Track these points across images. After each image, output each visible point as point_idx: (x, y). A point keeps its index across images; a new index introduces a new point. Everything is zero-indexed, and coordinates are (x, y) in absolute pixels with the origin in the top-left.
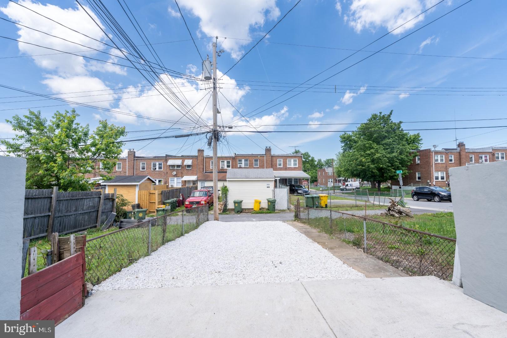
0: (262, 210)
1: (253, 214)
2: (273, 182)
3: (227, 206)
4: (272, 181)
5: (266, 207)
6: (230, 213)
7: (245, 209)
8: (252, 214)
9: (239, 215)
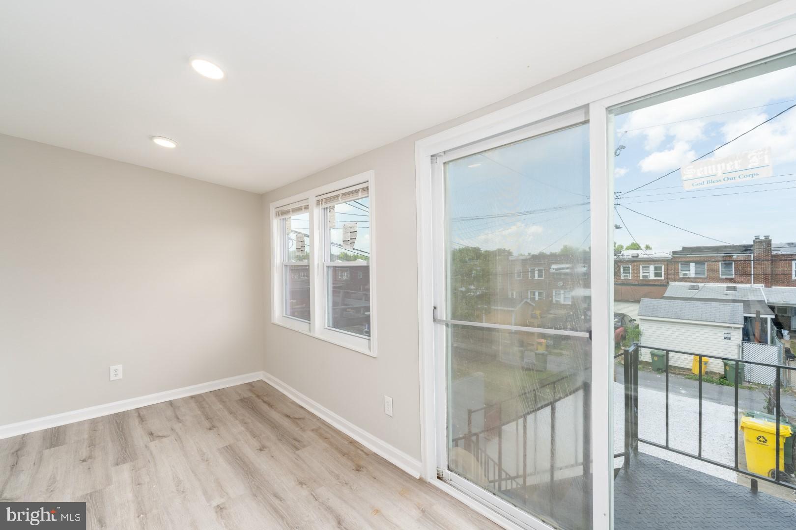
0: (712, 376)
1: (689, 379)
2: (741, 332)
3: (640, 356)
4: (739, 328)
5: (720, 372)
6: (643, 367)
7: (675, 367)
8: (686, 378)
9: (659, 376)
